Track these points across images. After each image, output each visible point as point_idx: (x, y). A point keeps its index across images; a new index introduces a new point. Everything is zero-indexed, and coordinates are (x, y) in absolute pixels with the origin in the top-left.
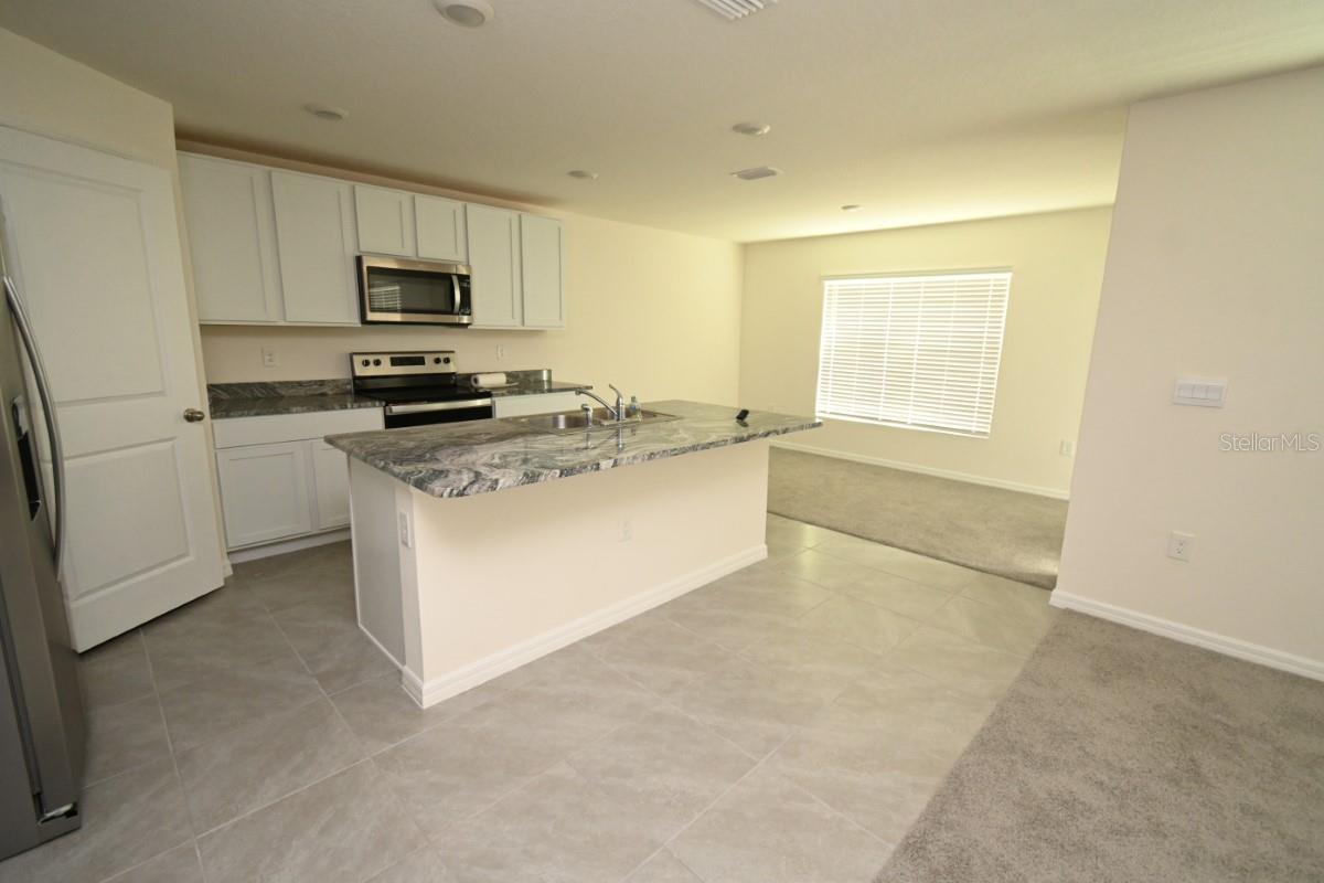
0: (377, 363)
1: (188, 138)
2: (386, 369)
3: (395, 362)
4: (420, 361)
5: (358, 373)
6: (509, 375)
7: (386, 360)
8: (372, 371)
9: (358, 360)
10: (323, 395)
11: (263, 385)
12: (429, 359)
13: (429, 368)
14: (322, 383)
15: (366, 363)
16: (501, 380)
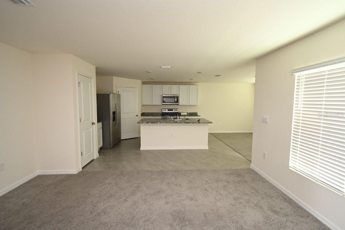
0: (166, 110)
1: (144, 83)
2: (167, 111)
3: (168, 110)
4: (172, 110)
5: (163, 112)
6: (187, 113)
7: (167, 110)
8: (165, 111)
9: (163, 110)
10: (158, 115)
11: (151, 113)
12: (174, 110)
13: (174, 111)
14: (158, 113)
15: (164, 110)
16: (186, 114)
